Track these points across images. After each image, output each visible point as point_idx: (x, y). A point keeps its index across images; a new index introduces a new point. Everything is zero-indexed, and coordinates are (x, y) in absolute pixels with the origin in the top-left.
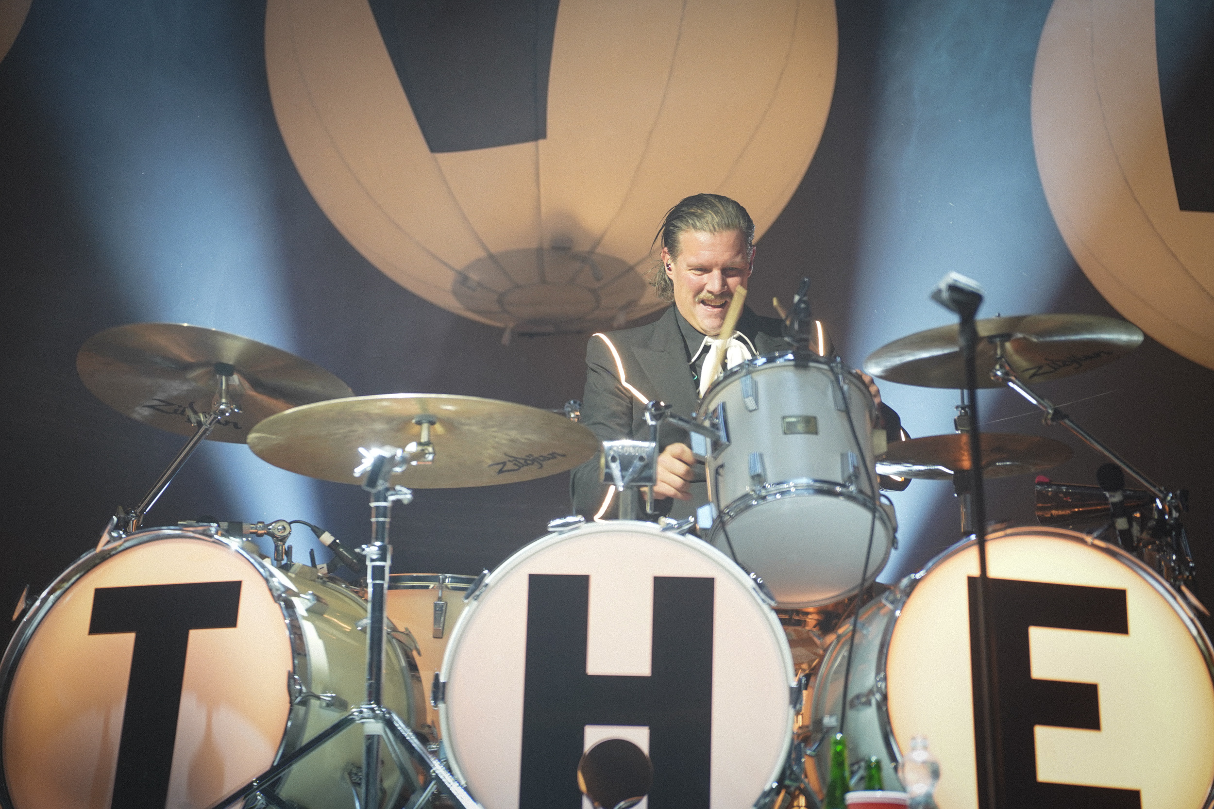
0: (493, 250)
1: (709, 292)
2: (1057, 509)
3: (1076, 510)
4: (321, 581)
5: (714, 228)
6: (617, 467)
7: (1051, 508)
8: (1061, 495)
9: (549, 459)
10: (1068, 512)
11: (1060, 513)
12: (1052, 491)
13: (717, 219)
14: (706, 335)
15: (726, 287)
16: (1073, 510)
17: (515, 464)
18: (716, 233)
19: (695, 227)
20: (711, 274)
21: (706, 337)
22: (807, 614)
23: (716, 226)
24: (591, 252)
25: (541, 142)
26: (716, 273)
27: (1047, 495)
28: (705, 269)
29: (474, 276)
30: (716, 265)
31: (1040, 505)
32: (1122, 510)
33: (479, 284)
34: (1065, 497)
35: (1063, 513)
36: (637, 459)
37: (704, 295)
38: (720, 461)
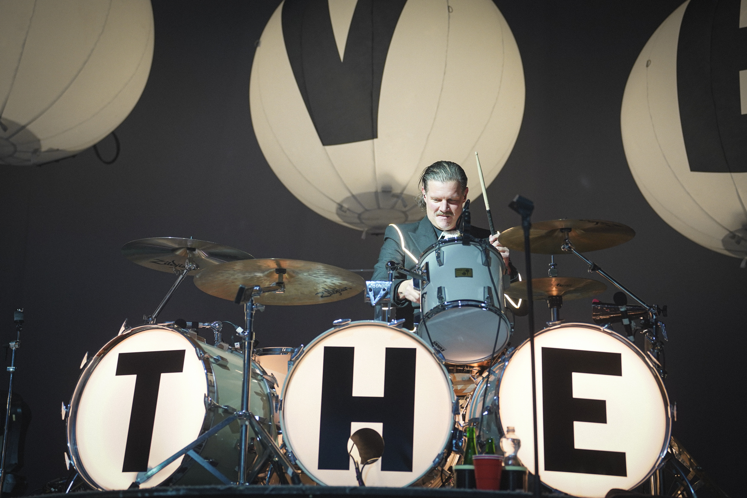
0: (355, 192)
1: (441, 211)
2: (602, 315)
3: (612, 316)
4: (230, 350)
5: (443, 180)
6: (372, 293)
7: (600, 315)
8: (605, 309)
9: (344, 290)
10: (608, 317)
11: (604, 317)
12: (600, 307)
13: (445, 175)
14: (443, 231)
15: (449, 209)
16: (610, 316)
17: (328, 293)
18: (444, 182)
19: (434, 178)
20: (441, 202)
21: (443, 232)
22: (473, 367)
23: (444, 179)
24: (402, 193)
25: (375, 140)
26: (444, 202)
27: (598, 308)
28: (439, 200)
29: (346, 206)
30: (444, 198)
31: (594, 313)
32: (625, 315)
33: (348, 209)
34: (607, 310)
35: (606, 317)
36: (382, 290)
37: (439, 212)
38: (425, 291)
